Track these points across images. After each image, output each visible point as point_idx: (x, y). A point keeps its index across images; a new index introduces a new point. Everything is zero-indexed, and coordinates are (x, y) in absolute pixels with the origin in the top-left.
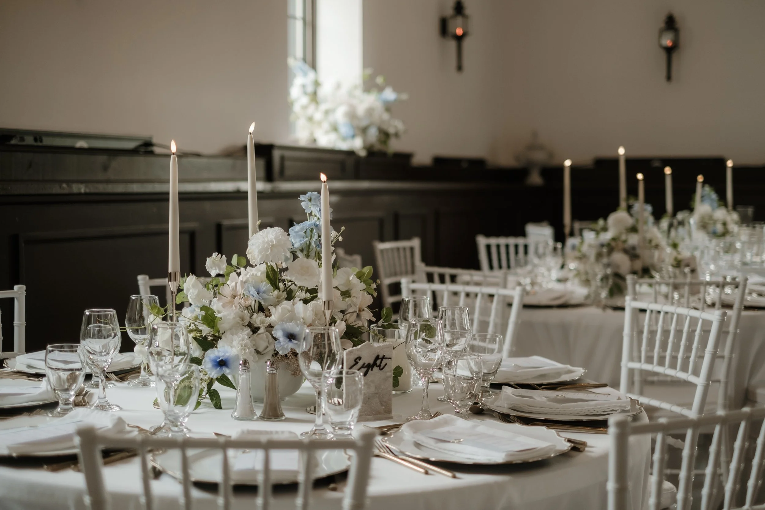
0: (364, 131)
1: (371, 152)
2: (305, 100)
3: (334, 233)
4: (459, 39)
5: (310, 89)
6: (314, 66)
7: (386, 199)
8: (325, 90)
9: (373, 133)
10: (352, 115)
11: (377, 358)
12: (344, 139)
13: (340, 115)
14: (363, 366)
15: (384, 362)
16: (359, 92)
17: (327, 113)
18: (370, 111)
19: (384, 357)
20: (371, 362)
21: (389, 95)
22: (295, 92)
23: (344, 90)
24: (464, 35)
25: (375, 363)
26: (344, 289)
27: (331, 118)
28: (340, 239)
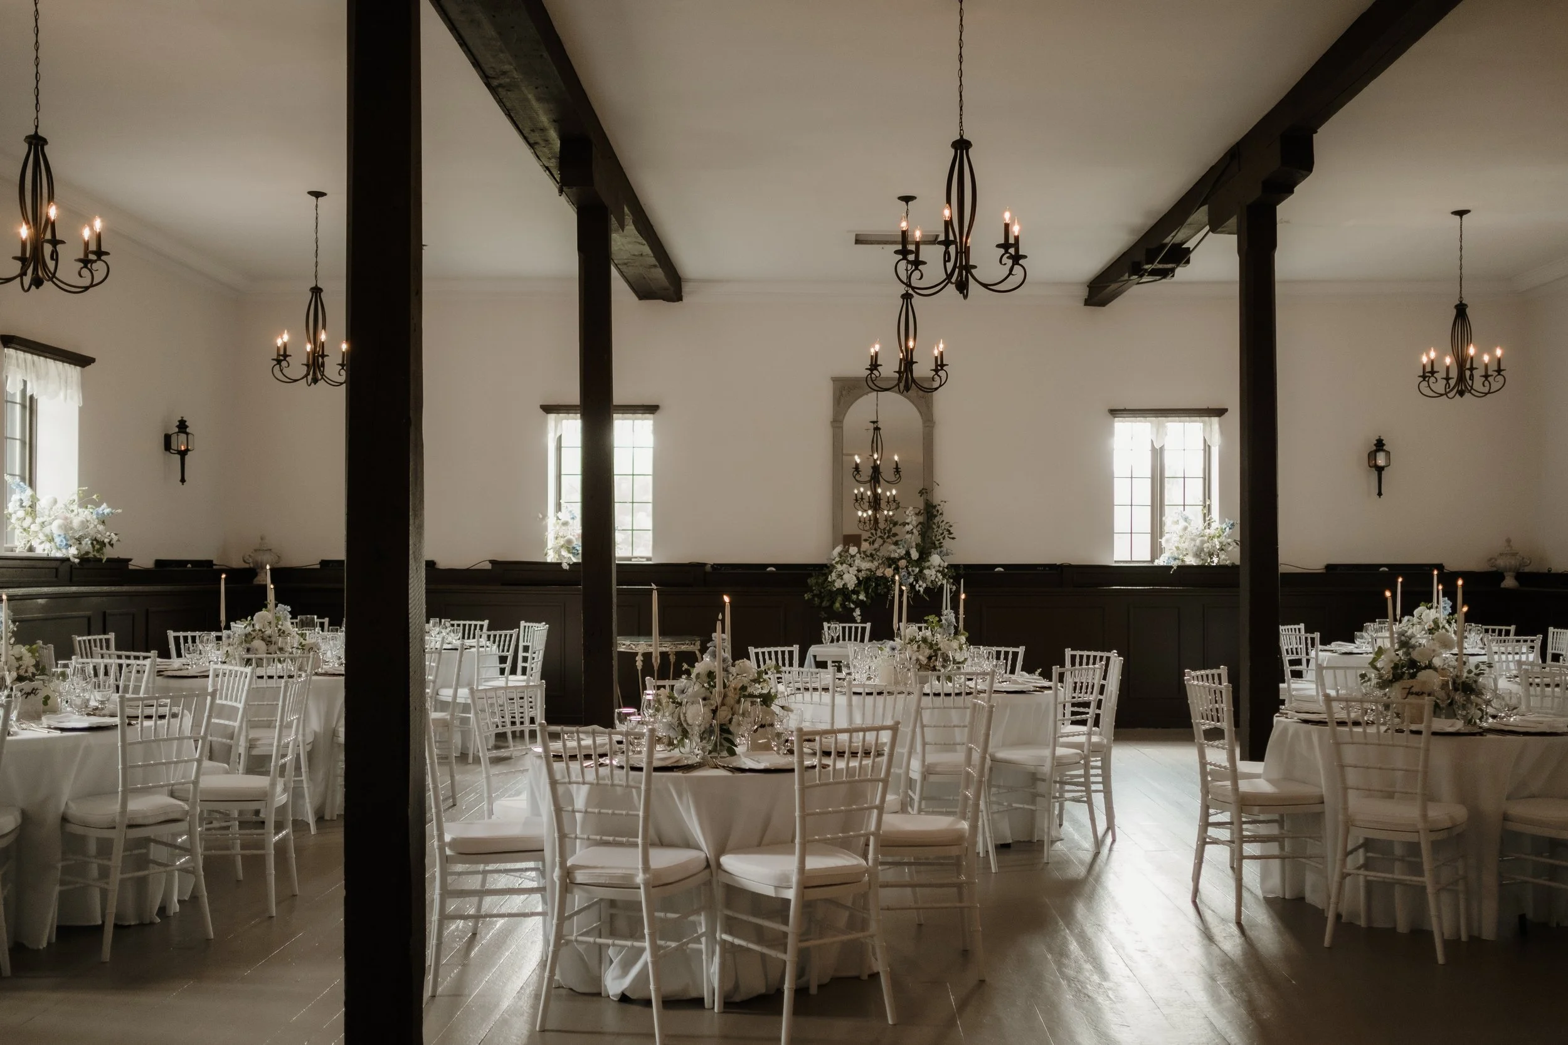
0: (79, 540)
1: (84, 559)
2: (21, 513)
3: (11, 626)
4: (183, 454)
5: (27, 503)
6: (32, 484)
7: (94, 600)
8: (43, 503)
9: (87, 542)
10: (67, 527)
11: (34, 689)
12: (59, 549)
13: (55, 528)
14: (25, 693)
15: (38, 691)
16: (75, 507)
17: (43, 524)
18: (85, 524)
19: (37, 689)
20: (30, 691)
21: (105, 509)
22: (12, 506)
23: (60, 505)
24: (187, 450)
25: (32, 692)
26: (18, 656)
27: (47, 530)
28: (15, 629)
